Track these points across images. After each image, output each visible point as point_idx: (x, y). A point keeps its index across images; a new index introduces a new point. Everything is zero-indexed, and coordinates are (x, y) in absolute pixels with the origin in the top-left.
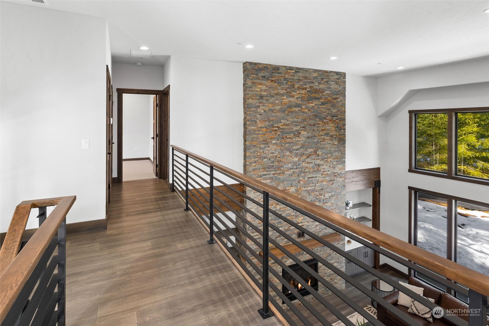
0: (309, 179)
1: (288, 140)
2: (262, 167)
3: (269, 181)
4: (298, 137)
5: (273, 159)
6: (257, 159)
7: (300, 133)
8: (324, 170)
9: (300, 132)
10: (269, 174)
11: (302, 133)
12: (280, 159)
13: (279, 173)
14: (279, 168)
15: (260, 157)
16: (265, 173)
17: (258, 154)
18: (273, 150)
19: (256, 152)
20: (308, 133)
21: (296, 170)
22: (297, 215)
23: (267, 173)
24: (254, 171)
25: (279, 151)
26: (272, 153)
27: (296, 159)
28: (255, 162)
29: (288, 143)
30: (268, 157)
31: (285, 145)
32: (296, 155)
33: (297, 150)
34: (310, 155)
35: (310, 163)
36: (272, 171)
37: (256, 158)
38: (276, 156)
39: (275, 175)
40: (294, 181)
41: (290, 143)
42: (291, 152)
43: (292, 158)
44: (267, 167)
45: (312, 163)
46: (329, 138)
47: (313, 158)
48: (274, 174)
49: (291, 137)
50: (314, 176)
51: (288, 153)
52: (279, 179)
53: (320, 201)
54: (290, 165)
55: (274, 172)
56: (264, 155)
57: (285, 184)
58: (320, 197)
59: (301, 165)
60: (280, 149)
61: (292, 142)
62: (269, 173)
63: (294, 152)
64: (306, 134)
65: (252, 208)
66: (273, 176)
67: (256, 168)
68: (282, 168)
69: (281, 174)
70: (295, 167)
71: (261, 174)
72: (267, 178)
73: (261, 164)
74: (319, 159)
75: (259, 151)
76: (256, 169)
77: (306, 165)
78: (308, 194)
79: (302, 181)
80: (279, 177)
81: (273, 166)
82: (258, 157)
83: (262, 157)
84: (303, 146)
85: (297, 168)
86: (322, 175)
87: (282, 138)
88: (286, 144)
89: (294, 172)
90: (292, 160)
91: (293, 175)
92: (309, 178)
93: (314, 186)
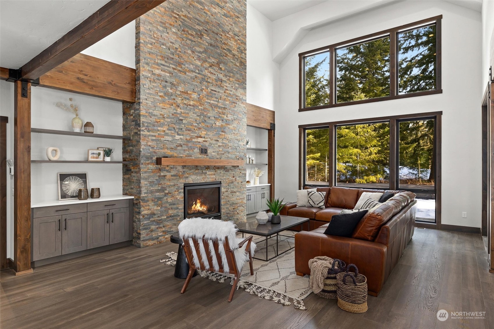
0: (212, 92)
1: (190, 37)
2: (159, 54)
3: (168, 75)
4: (201, 38)
5: (173, 51)
6: (154, 41)
7: (203, 35)
8: (226, 88)
9: (202, 33)
10: (168, 67)
11: (205, 36)
12: (180, 53)
13: (179, 70)
14: (180, 64)
15: (158, 41)
16: (163, 63)
17: (155, 36)
18: (173, 39)
19: (152, 32)
20: (211, 39)
21: (198, 75)
22: (199, 127)
23: (166, 64)
24: (149, 54)
25: (180, 45)
26: (171, 42)
27: (199, 63)
28: (151, 44)
29: (190, 40)
30: (167, 45)
31: (186, 40)
32: (199, 58)
33: (200, 52)
34: (213, 65)
35: (212, 73)
36: (171, 64)
37: (152, 38)
38: (176, 48)
39: (176, 71)
40: (196, 87)
41: (192, 41)
42: (193, 52)
43: (193, 59)
44: (166, 56)
45: (215, 74)
46: (232, 56)
47: (216, 70)
48: (174, 69)
49: (192, 34)
50: (217, 90)
51: (189, 52)
52: (180, 77)
53: (222, 120)
54: (192, 67)
55: (174, 67)
56: (163, 41)
57: (187, 86)
58: (223, 116)
59: (204, 72)
60: (180, 42)
61: (195, 41)
62: (168, 65)
63: (196, 53)
64: (208, 40)
65: (147, 99)
66: (173, 70)
67: (152, 51)
68: (183, 66)
69: (181, 73)
70: (197, 71)
71: (159, 61)
72: (166, 71)
73: (159, 50)
74: (221, 73)
75: (156, 32)
76: (152, 53)
77: (209, 75)
78: (211, 108)
79: (205, 91)
80: (180, 75)
81: (173, 59)
82: (154, 39)
83: (160, 42)
84: (205, 51)
85: (199, 74)
86: (225, 92)
87: (183, 31)
88: (188, 40)
89: (196, 77)
90: (195, 62)
91: (195, 79)
92: (212, 90)
93: (216, 101)
